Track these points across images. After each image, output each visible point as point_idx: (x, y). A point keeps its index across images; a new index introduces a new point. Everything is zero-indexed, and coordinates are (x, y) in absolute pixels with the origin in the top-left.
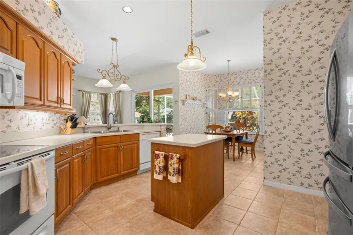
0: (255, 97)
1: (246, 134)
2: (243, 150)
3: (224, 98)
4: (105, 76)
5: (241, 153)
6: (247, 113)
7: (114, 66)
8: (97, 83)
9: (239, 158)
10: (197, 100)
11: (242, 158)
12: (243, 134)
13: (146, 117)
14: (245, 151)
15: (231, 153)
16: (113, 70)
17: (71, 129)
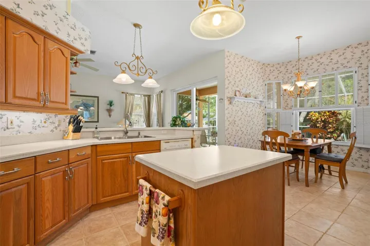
0: (342, 92)
1: (329, 145)
2: (324, 169)
3: (290, 92)
4: (124, 69)
5: (319, 174)
6: (328, 114)
7: (137, 58)
8: (115, 78)
9: (316, 182)
10: (250, 97)
11: (321, 182)
12: (323, 145)
13: (178, 119)
14: (326, 172)
15: (302, 171)
16: (135, 63)
17: (72, 134)
